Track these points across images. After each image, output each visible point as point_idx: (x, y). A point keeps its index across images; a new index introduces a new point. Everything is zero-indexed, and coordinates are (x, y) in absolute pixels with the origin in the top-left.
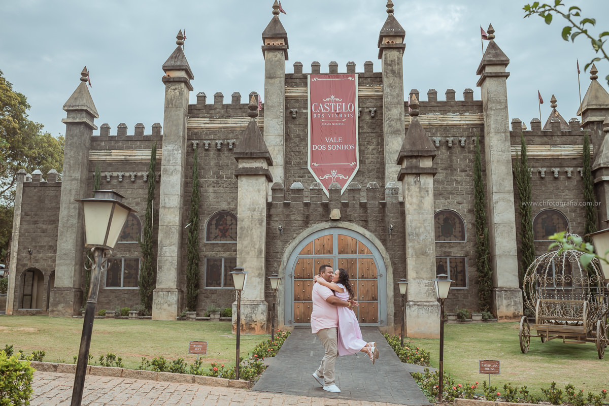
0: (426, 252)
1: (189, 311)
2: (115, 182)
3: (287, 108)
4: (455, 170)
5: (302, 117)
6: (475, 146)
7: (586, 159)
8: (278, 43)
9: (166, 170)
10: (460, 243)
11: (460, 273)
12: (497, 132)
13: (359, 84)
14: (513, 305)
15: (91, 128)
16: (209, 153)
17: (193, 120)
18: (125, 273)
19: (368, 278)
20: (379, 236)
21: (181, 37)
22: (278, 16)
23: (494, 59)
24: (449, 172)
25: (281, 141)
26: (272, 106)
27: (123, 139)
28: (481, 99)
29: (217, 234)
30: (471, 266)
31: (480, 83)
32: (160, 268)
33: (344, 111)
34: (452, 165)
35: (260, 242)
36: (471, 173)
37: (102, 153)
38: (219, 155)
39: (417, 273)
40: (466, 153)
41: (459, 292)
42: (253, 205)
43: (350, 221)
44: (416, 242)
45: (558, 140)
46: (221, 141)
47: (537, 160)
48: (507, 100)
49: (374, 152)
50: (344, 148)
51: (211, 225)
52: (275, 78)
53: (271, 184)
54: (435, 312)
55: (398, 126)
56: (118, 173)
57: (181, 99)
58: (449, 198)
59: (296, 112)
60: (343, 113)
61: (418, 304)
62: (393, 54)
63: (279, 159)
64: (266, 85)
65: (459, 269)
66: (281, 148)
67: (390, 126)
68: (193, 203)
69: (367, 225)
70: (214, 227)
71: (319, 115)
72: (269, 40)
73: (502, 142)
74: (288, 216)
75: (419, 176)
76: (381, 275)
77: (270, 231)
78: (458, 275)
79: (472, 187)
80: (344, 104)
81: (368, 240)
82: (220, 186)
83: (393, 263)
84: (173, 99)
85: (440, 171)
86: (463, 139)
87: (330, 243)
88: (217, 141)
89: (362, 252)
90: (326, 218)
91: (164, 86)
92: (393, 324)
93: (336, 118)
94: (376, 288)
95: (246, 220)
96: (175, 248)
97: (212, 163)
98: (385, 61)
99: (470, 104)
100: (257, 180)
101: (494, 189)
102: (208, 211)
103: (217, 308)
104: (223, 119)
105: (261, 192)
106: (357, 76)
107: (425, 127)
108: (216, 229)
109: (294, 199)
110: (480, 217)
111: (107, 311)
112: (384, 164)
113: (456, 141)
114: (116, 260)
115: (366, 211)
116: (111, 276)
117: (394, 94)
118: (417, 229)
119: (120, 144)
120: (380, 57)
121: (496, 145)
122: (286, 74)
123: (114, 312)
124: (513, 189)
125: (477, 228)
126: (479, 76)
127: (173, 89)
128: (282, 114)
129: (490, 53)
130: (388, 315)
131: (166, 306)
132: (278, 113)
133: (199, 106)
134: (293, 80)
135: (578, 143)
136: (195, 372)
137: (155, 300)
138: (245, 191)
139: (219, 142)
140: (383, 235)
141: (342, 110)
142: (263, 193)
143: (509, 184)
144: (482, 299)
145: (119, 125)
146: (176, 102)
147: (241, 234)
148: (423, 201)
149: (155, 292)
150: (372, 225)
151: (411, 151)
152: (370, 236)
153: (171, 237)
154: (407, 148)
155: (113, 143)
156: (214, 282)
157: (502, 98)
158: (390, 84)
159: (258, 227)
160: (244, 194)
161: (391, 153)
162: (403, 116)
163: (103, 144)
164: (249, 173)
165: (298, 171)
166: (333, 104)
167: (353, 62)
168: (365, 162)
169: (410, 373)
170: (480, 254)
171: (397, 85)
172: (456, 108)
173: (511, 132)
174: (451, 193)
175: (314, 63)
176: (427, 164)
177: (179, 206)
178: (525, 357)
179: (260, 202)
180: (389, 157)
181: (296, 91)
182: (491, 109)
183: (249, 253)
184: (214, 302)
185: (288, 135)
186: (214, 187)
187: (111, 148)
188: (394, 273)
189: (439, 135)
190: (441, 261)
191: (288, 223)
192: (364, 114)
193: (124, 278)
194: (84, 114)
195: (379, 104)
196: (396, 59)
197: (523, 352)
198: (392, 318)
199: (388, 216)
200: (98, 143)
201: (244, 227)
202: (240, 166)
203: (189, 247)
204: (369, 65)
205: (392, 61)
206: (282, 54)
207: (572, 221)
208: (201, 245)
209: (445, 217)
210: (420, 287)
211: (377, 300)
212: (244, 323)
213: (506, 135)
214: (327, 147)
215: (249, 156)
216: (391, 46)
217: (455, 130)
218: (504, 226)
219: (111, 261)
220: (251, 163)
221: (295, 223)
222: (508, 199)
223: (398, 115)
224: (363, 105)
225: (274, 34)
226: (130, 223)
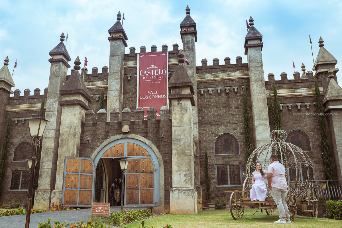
0: (185, 152)
2: (20, 124)
3: (125, 74)
4: (231, 107)
5: (134, 79)
6: (244, 92)
7: (318, 97)
8: (118, 35)
9: (48, 115)
10: (235, 155)
11: (236, 175)
12: (256, 81)
13: (169, 58)
15: (9, 93)
18: (22, 181)
19: (147, 172)
20: (155, 143)
21: (62, 36)
22: (120, 20)
23: (252, 36)
24: (227, 109)
25: (118, 94)
26: (113, 73)
27: (27, 98)
28: (247, 63)
31: (246, 53)
32: (41, 176)
34: (229, 105)
35: (73, 148)
36: (242, 109)
37: (14, 107)
39: (178, 167)
40: (238, 96)
42: (70, 124)
43: (136, 133)
44: (178, 145)
45: (299, 85)
47: (286, 98)
48: (262, 61)
50: (159, 97)
52: (116, 56)
54: (191, 194)
56: (22, 118)
57: (60, 71)
58: (228, 126)
59: (130, 77)
60: (159, 75)
61: (178, 189)
62: (189, 38)
63: (116, 105)
64: (110, 60)
65: (236, 173)
66: (118, 98)
69: (147, 136)
71: (144, 78)
72: (113, 33)
73: (260, 88)
74: (95, 131)
75: (181, 100)
76: (156, 170)
77: (83, 142)
78: (235, 176)
79: (242, 118)
80: (159, 70)
81: (147, 146)
83: (164, 161)
84: (55, 72)
85: (222, 109)
86: (236, 88)
87: (122, 149)
89: (143, 154)
90: (120, 132)
91: (50, 64)
92: (163, 205)
93: (155, 79)
94: (152, 178)
95: (65, 134)
96: (50, 163)
99: (240, 66)
100: (74, 108)
101: (256, 118)
105: (76, 115)
106: (168, 53)
107: (211, 81)
109: (99, 120)
110: (248, 137)
111: (6, 205)
113: (232, 89)
114: (17, 172)
115: (147, 126)
116: (14, 183)
118: (179, 136)
119: (25, 101)
121: (256, 89)
123: (10, 205)
124: (268, 117)
125: (246, 145)
127: (55, 66)
128: (119, 77)
129: (250, 33)
130: (160, 198)
131: (42, 201)
132: (117, 77)
134: (129, 58)
135: (313, 87)
137: (36, 197)
138: (66, 115)
140: (158, 142)
141: (159, 74)
143: (265, 114)
145: (25, 90)
146: (56, 73)
147: (62, 144)
148: (183, 117)
149: (36, 191)
150: (150, 135)
151: (175, 83)
152: (149, 143)
153: (49, 156)
154: (172, 82)
155: (21, 101)
157: (259, 60)
158: (187, 55)
160: (65, 118)
162: (195, 74)
163: (15, 101)
164: (68, 103)
166: (153, 70)
167: (165, 45)
171: (191, 55)
172: (231, 69)
173: (266, 82)
174: (229, 123)
175: (142, 47)
176: (187, 91)
177: (54, 136)
181: (130, 64)
182: (252, 67)
183: (65, 156)
185: (125, 91)
187: (19, 104)
188: (165, 169)
189: (220, 86)
191: (95, 136)
192: (172, 75)
193: (22, 184)
194: (3, 83)
196: (191, 40)
198: (163, 200)
199: (161, 129)
200: (12, 101)
201: (64, 139)
204: (176, 46)
205: (188, 41)
206: (120, 41)
207: (312, 138)
209: (225, 138)
210: (181, 177)
211: (153, 188)
212: (58, 205)
213: (262, 83)
214: (149, 97)
215: (69, 92)
216: (187, 32)
217: (230, 83)
218: (263, 142)
219: (14, 173)
220: (71, 97)
221: (99, 136)
222: (266, 124)
223: (192, 74)
224: (171, 70)
225: (116, 30)
226: (28, 149)
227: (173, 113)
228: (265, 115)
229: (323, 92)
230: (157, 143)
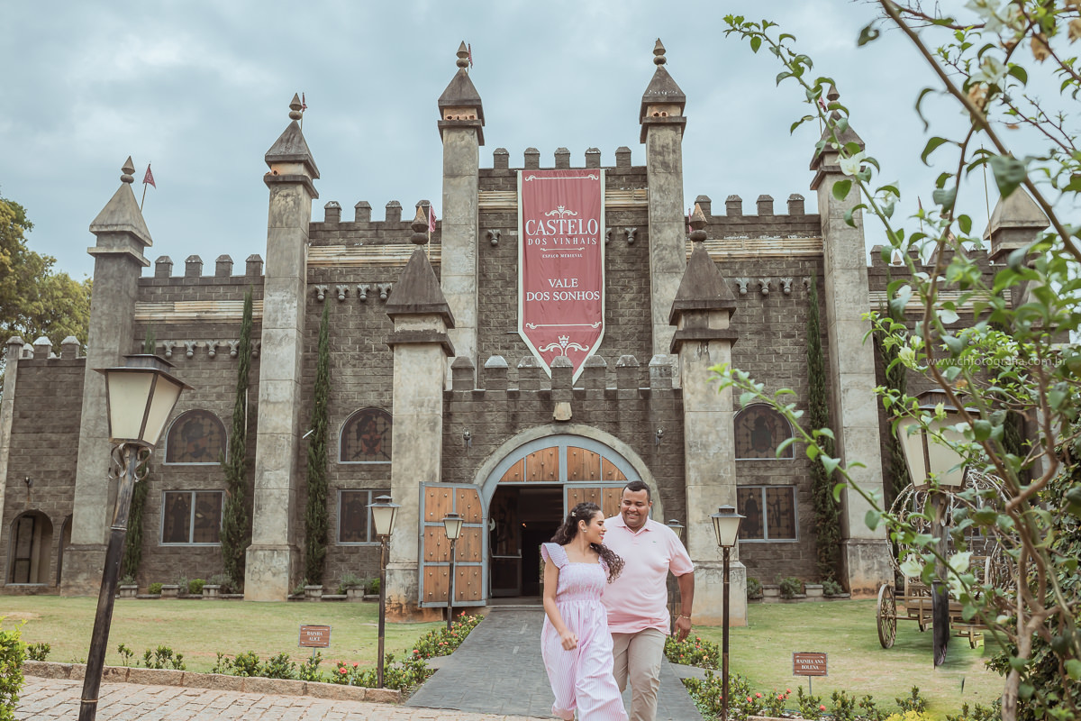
0: (719, 476)
1: (310, 584)
2: (179, 358)
3: (482, 228)
4: (774, 334)
5: (508, 244)
6: (809, 294)
8: (465, 116)
9: (269, 337)
10: (783, 462)
11: (783, 514)
12: (846, 269)
13: (608, 186)
14: (878, 570)
15: (139, 264)
16: (345, 307)
17: (317, 250)
18: (196, 518)
20: (637, 449)
21: (297, 106)
22: (466, 69)
24: (763, 337)
25: (471, 285)
26: (455, 225)
27: (195, 282)
28: (818, 213)
29: (359, 449)
30: (804, 501)
31: (817, 185)
32: (259, 508)
33: (581, 233)
34: (769, 327)
35: (431, 459)
36: (802, 340)
37: (158, 307)
38: (363, 311)
39: (704, 512)
40: (793, 305)
41: (784, 548)
42: (419, 396)
43: (588, 423)
44: (702, 459)
46: (367, 286)
49: (634, 303)
50: (581, 298)
51: (350, 432)
52: (461, 175)
53: (452, 360)
54: (736, 580)
55: (674, 258)
56: (187, 343)
57: (298, 213)
59: (498, 235)
60: (579, 237)
61: (706, 566)
62: (665, 136)
64: (445, 188)
65: (783, 507)
66: (470, 297)
67: (660, 259)
68: (318, 394)
69: (617, 430)
70: (353, 435)
71: (538, 242)
72: (450, 110)
73: (855, 287)
74: (480, 415)
75: (707, 345)
77: (450, 441)
78: (782, 517)
79: (804, 364)
80: (581, 220)
81: (618, 456)
82: (365, 365)
83: (664, 496)
84: (283, 213)
85: (749, 337)
86: (787, 281)
87: (553, 462)
88: (359, 286)
89: (609, 477)
90: (547, 418)
91: (268, 191)
93: (568, 246)
95: (407, 422)
96: (284, 473)
97: (351, 325)
98: (651, 146)
99: (800, 221)
100: (426, 352)
101: (842, 367)
102: (344, 409)
103: (359, 580)
104: (371, 248)
105: (434, 373)
106: (603, 172)
107: (721, 260)
108: (358, 440)
109: (491, 386)
110: (818, 417)
111: (164, 586)
112: (651, 325)
113: (776, 285)
114: (181, 495)
115: (616, 406)
116: (172, 524)
117: (668, 203)
118: (704, 437)
119: (191, 291)
120: (643, 140)
121: (844, 291)
122: (480, 170)
123: (176, 586)
124: (874, 366)
126: (815, 173)
127: (284, 196)
128: (472, 239)
131: (268, 576)
132: (466, 237)
133: (329, 226)
134: (492, 180)
136: (308, 677)
137: (249, 565)
138: (405, 371)
139: (363, 287)
140: (645, 446)
141: (578, 232)
142: (438, 376)
143: (867, 359)
144: (823, 559)
145: (189, 258)
146: (288, 218)
147: (399, 446)
148: (713, 387)
149: (250, 550)
150: (627, 430)
151: (692, 301)
152: (624, 448)
153: (279, 455)
154: (686, 296)
155: (176, 290)
156: (354, 533)
158: (661, 187)
159: (428, 435)
160: (403, 378)
161: (662, 305)
162: (683, 241)
163: (160, 291)
164: (413, 341)
165: (502, 337)
166: (563, 220)
167: (596, 149)
168: (618, 321)
169: (681, 680)
170: (818, 481)
171: (672, 187)
172: (774, 228)
173: (869, 269)
174: (768, 375)
175: (528, 149)
176: (720, 323)
177: (292, 400)
178: (886, 653)
179: (431, 391)
180: (659, 312)
181: (498, 199)
182: (835, 229)
183: (412, 479)
184: (353, 569)
185: (485, 276)
186: (354, 366)
187: (174, 299)
188: (665, 513)
189: (746, 275)
190: (751, 494)
191: (481, 428)
192: (617, 238)
193: (196, 527)
194: (127, 240)
195: (641, 221)
196: (671, 144)
197: (884, 646)
199: (654, 413)
200: (151, 289)
201: (405, 434)
202: (398, 328)
203: (310, 472)
204: (624, 154)
205: (663, 147)
206: (473, 134)
208: (331, 467)
209: (757, 416)
210: (710, 537)
212: (402, 602)
213: (860, 274)
214: (551, 296)
215: (414, 311)
216: (662, 121)
217: (773, 266)
218: (859, 431)
219: (172, 498)
220: (416, 323)
221: (493, 428)
222: (866, 384)
223: (675, 239)
224: (613, 222)
225: (459, 101)
226: (206, 430)
227: (687, 377)
228: (865, 361)
229: (1010, 303)
230: (645, 450)
